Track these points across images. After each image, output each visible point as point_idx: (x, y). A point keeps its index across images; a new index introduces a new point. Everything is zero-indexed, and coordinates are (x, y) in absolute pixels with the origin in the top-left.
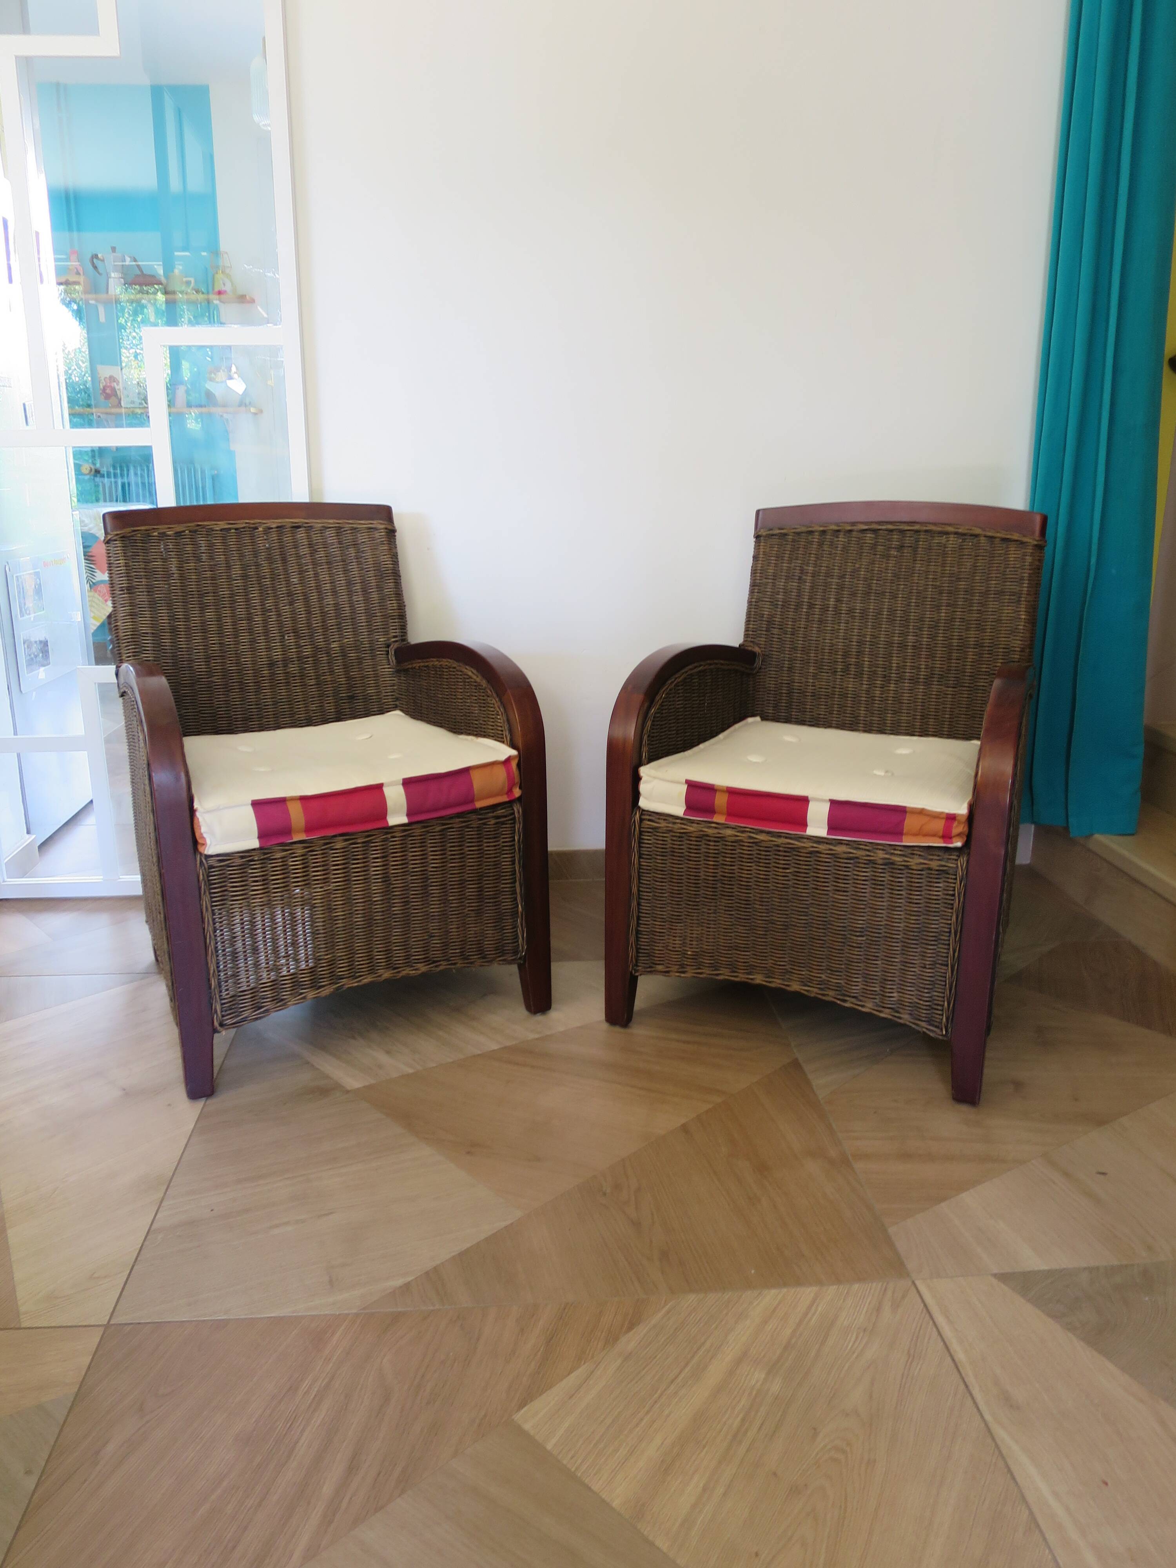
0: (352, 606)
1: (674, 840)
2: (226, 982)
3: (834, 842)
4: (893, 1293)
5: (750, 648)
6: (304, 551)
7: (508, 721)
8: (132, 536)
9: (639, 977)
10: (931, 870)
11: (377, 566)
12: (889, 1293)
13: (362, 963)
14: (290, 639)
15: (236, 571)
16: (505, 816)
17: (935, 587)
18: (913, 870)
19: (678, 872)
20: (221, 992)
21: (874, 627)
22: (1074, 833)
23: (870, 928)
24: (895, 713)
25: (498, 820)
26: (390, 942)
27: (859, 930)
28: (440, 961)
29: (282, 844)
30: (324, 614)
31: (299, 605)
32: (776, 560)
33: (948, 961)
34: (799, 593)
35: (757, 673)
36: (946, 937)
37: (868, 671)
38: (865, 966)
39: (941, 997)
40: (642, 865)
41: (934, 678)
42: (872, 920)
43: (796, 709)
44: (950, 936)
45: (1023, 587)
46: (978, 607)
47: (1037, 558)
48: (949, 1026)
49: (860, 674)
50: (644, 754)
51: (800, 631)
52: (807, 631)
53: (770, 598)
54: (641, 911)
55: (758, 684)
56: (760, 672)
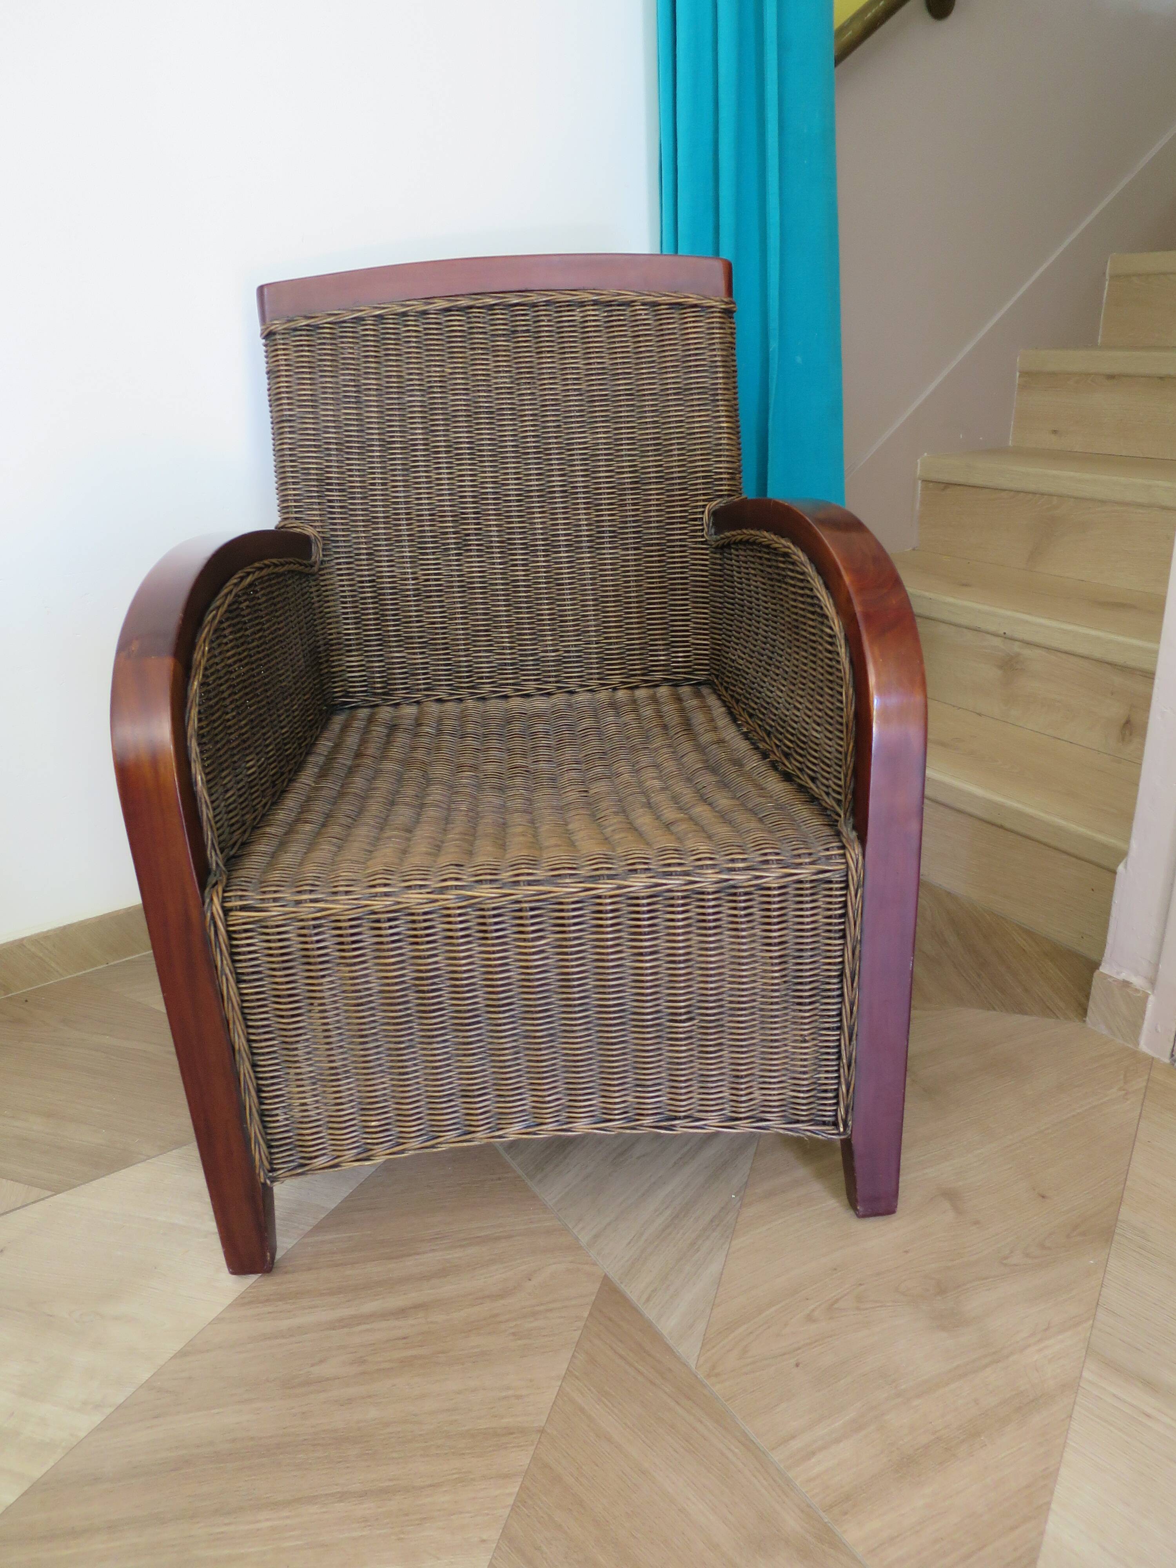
5: (299, 531)
9: (276, 1186)
17: (579, 392)
21: (494, 470)
23: (703, 1001)
27: (683, 1010)
32: (310, 373)
33: (841, 1021)
34: (361, 425)
35: (320, 569)
36: (834, 984)
37: (498, 542)
38: (701, 1064)
39: (832, 1078)
40: (247, 994)
41: (603, 538)
42: (706, 989)
43: (394, 620)
44: (841, 982)
45: (717, 378)
46: (653, 417)
47: (729, 331)
48: (849, 1117)
49: (488, 548)
50: (199, 778)
51: (375, 490)
52: (386, 489)
53: (314, 440)
54: (261, 1075)
55: (323, 589)
56: (323, 569)
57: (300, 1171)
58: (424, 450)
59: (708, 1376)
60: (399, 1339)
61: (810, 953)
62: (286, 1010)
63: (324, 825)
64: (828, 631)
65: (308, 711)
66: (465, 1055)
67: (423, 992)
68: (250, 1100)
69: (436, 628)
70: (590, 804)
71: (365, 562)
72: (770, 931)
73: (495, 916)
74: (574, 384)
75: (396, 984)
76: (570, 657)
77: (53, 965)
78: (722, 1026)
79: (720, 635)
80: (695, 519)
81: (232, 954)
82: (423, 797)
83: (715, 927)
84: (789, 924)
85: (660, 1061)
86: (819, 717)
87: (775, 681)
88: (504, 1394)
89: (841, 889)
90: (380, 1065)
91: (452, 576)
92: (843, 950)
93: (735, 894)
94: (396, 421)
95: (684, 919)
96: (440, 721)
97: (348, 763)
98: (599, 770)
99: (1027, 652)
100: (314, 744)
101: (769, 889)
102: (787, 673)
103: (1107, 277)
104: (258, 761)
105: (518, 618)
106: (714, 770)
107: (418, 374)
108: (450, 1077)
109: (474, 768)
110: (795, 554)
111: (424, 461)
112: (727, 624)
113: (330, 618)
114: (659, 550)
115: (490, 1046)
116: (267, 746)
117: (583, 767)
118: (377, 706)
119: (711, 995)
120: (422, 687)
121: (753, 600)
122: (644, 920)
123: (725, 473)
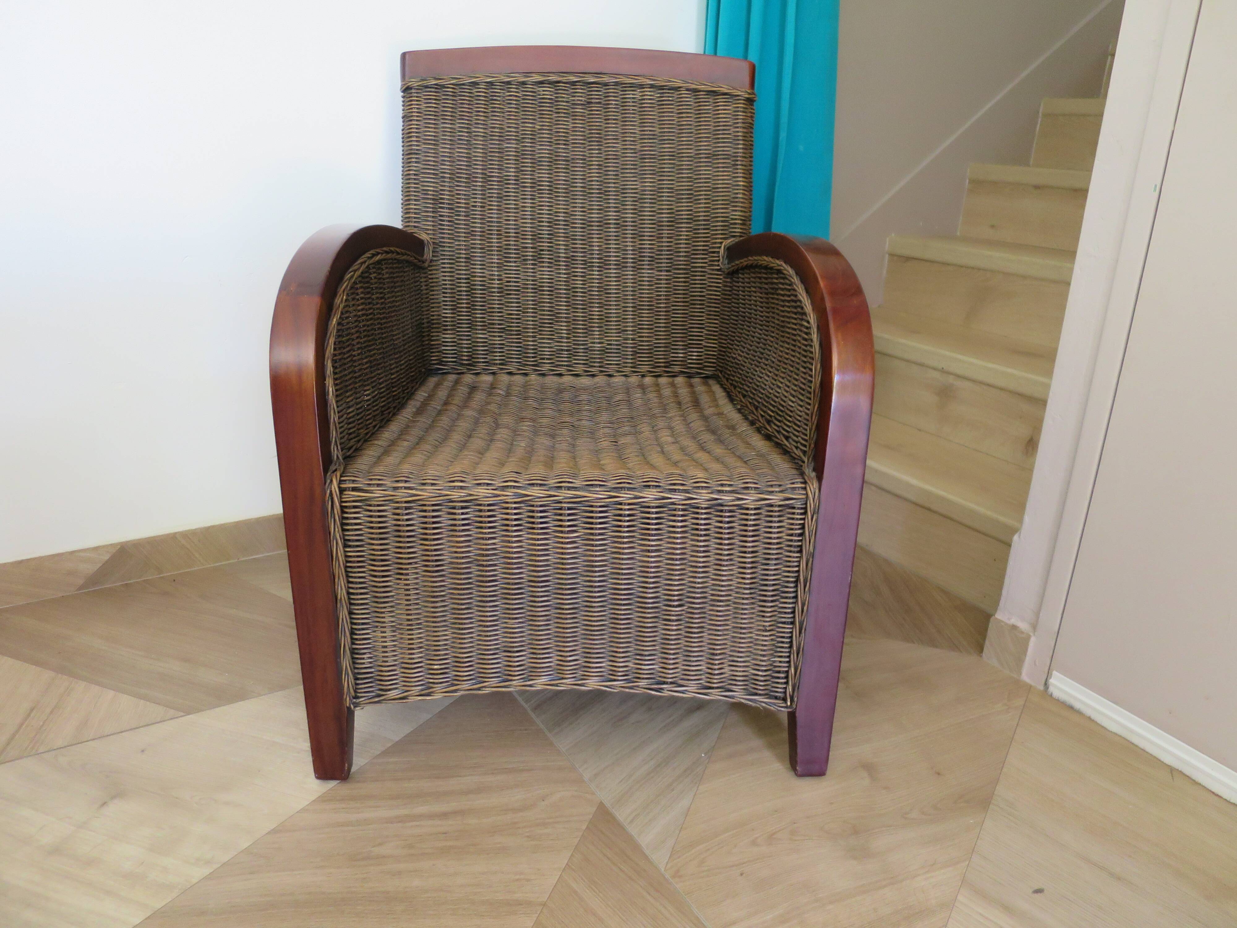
1: (397, 514)
5: (417, 235)
10: (771, 505)
17: (635, 151)
19: (409, 558)
21: (567, 203)
23: (692, 593)
27: (678, 598)
32: (435, 120)
33: (794, 617)
34: (470, 162)
35: (429, 266)
36: (791, 587)
37: (565, 257)
38: (687, 641)
39: (784, 662)
40: (350, 556)
41: (643, 261)
42: (695, 583)
43: (481, 310)
44: (796, 586)
45: (738, 148)
46: (688, 173)
47: (749, 115)
48: (795, 694)
49: (556, 261)
50: (331, 389)
51: (476, 211)
52: (484, 211)
53: (434, 169)
54: (355, 621)
55: (430, 281)
56: (432, 266)
57: (377, 699)
58: (515, 184)
59: (673, 877)
60: (440, 833)
61: (774, 562)
62: (379, 571)
63: (418, 444)
64: (806, 324)
65: (411, 368)
66: (509, 618)
67: (483, 566)
68: (345, 640)
69: (512, 319)
70: (618, 450)
71: (463, 264)
72: (746, 542)
73: (541, 512)
74: (631, 145)
75: (463, 558)
76: (611, 349)
77: (197, 556)
78: (704, 613)
79: (726, 340)
80: (714, 252)
81: (342, 524)
82: (494, 435)
83: (705, 535)
84: (761, 538)
85: (655, 636)
86: (795, 391)
87: (764, 369)
88: (518, 877)
89: (801, 514)
90: (445, 621)
91: (528, 280)
92: (799, 562)
93: (722, 511)
94: (496, 161)
95: (682, 527)
96: (509, 386)
97: (439, 408)
98: (626, 428)
99: (958, 383)
100: (413, 394)
101: (747, 509)
102: (773, 362)
103: (1040, 114)
104: (373, 392)
105: (574, 316)
106: (713, 432)
107: (515, 128)
108: (496, 635)
109: (533, 420)
110: (785, 270)
111: (514, 192)
112: (732, 332)
113: (433, 303)
114: (684, 274)
115: (529, 613)
116: (380, 384)
117: (616, 426)
118: (463, 373)
119: (698, 588)
120: (498, 362)
121: (753, 311)
122: (652, 524)
123: (738, 219)
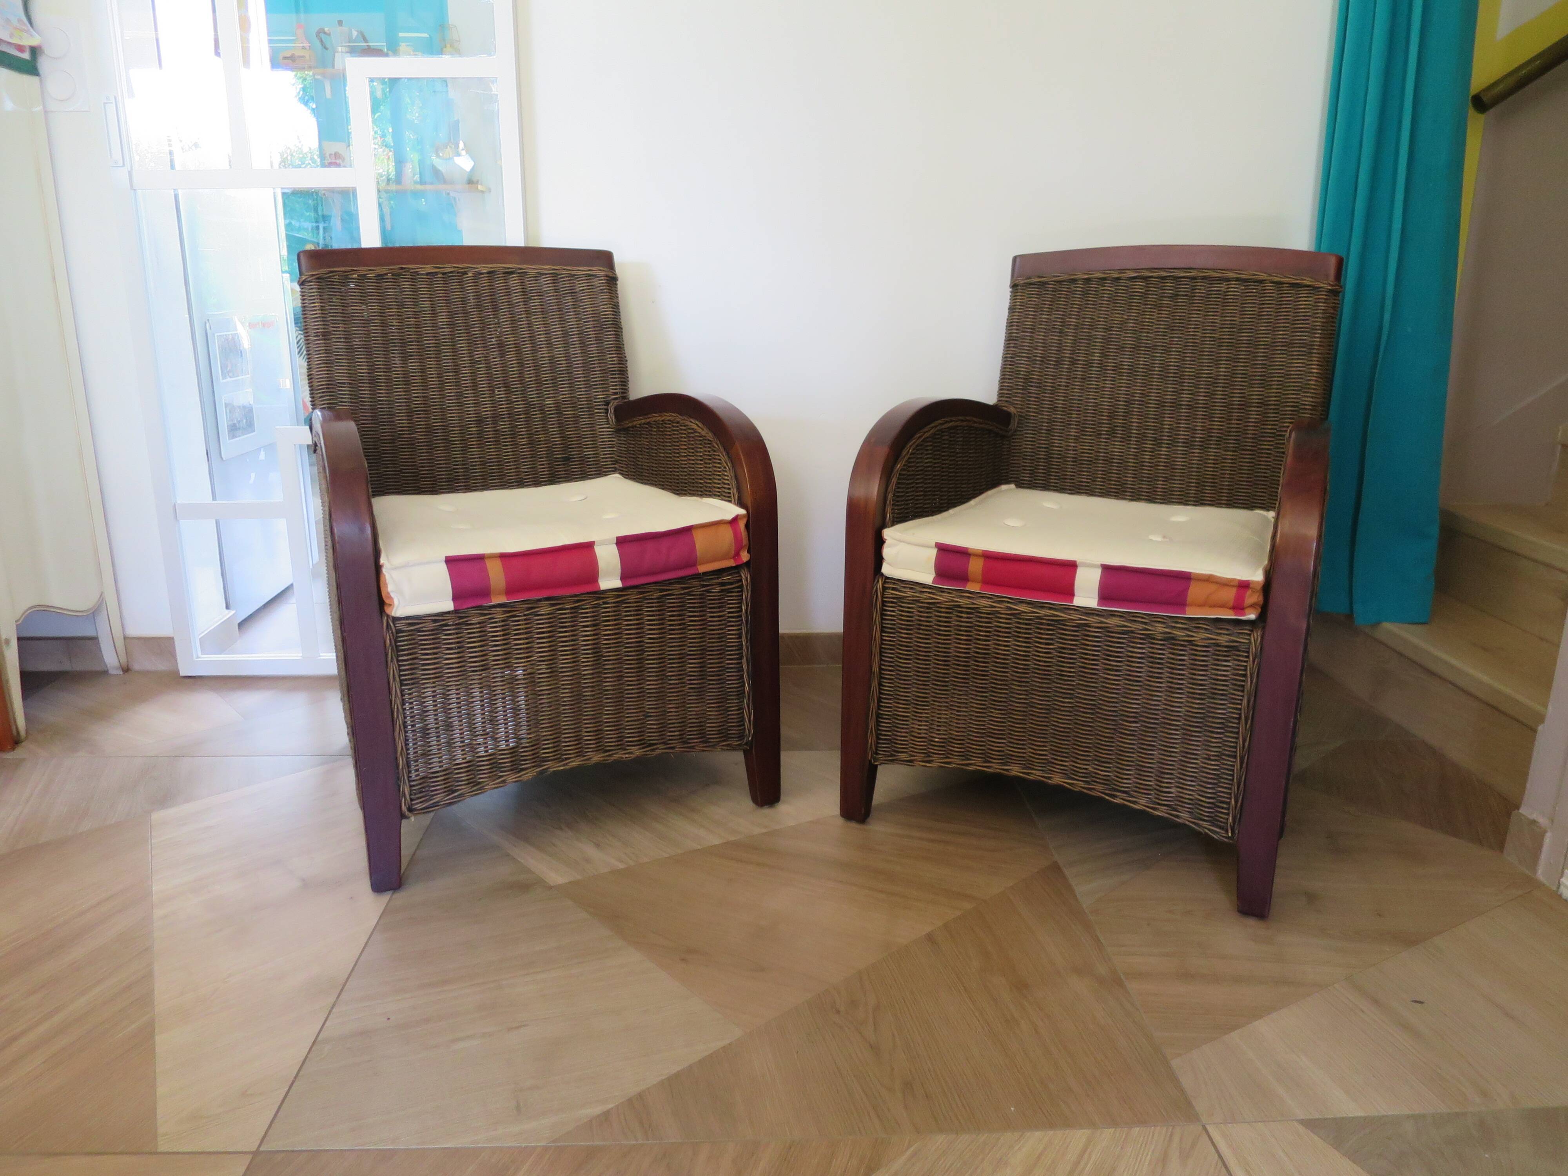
0: (568, 357)
1: (921, 612)
2: (416, 761)
3: (1105, 614)
4: (1181, 1139)
5: (1005, 409)
6: (517, 298)
7: (736, 477)
8: (329, 277)
9: (879, 767)
10: (1219, 646)
11: (596, 316)
12: (1176, 1139)
13: (568, 744)
14: (500, 393)
15: (443, 319)
16: (731, 583)
17: (1214, 339)
18: (1197, 646)
19: (925, 648)
20: (410, 772)
21: (1144, 385)
22: (1359, 621)
23: (1146, 712)
24: (1166, 479)
25: (724, 588)
26: (601, 722)
27: (1133, 715)
28: (656, 744)
29: (479, 607)
30: (537, 368)
31: (511, 357)
32: (1034, 311)
34: (1060, 347)
35: (1012, 435)
36: (1233, 723)
37: (1136, 434)
39: (1226, 793)
40: (885, 640)
41: (1211, 440)
44: (1239, 725)
45: (1316, 337)
46: (1263, 360)
47: (1332, 305)
48: (1236, 826)
49: (1128, 437)
51: (1060, 389)
52: (1068, 390)
53: (1028, 353)
54: (883, 691)
55: (1013, 448)
56: (1015, 435)
57: (891, 758)
58: (1098, 367)
59: (1091, 912)
61: (1220, 697)
62: (903, 654)
66: (995, 709)
68: (874, 706)
74: (1211, 333)
78: (1156, 733)
80: (1281, 435)
81: (882, 614)
83: (1160, 664)
89: (1245, 658)
91: (1100, 452)
92: (1242, 702)
93: (1173, 643)
94: (1083, 346)
95: (1140, 653)
107: (1105, 318)
111: (1097, 374)
114: (1251, 455)
119: (1152, 709)
123: (1308, 405)
